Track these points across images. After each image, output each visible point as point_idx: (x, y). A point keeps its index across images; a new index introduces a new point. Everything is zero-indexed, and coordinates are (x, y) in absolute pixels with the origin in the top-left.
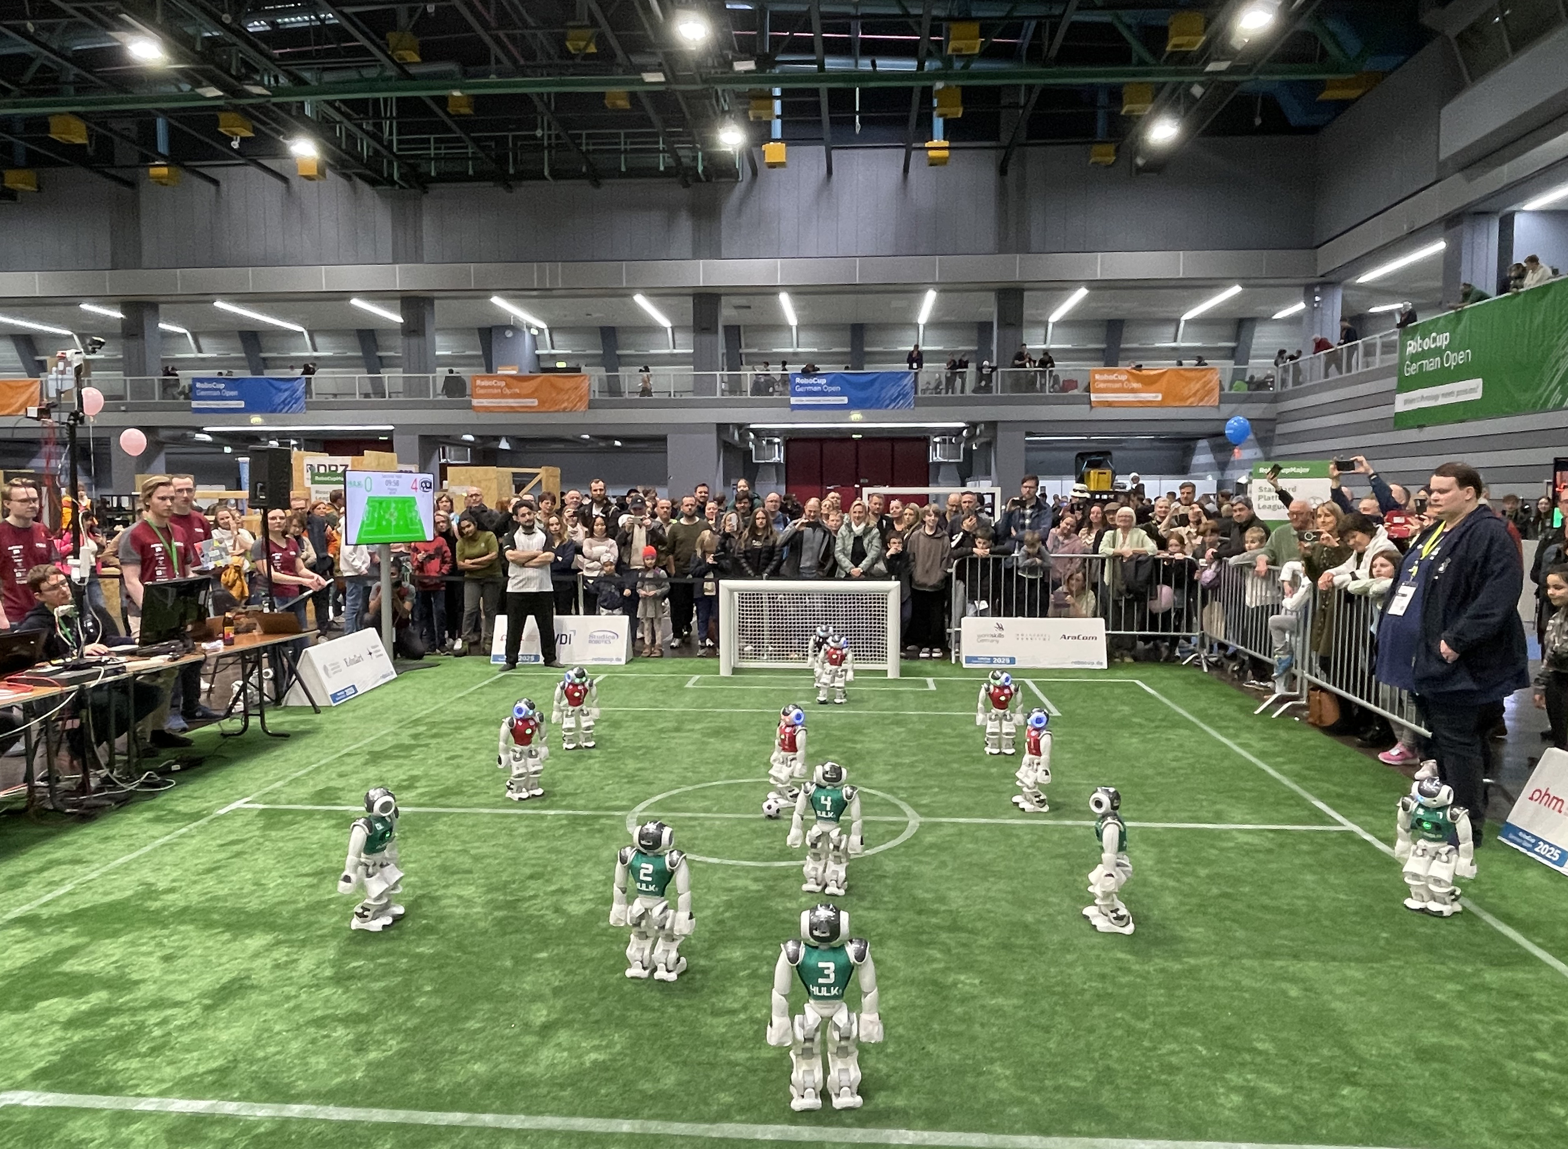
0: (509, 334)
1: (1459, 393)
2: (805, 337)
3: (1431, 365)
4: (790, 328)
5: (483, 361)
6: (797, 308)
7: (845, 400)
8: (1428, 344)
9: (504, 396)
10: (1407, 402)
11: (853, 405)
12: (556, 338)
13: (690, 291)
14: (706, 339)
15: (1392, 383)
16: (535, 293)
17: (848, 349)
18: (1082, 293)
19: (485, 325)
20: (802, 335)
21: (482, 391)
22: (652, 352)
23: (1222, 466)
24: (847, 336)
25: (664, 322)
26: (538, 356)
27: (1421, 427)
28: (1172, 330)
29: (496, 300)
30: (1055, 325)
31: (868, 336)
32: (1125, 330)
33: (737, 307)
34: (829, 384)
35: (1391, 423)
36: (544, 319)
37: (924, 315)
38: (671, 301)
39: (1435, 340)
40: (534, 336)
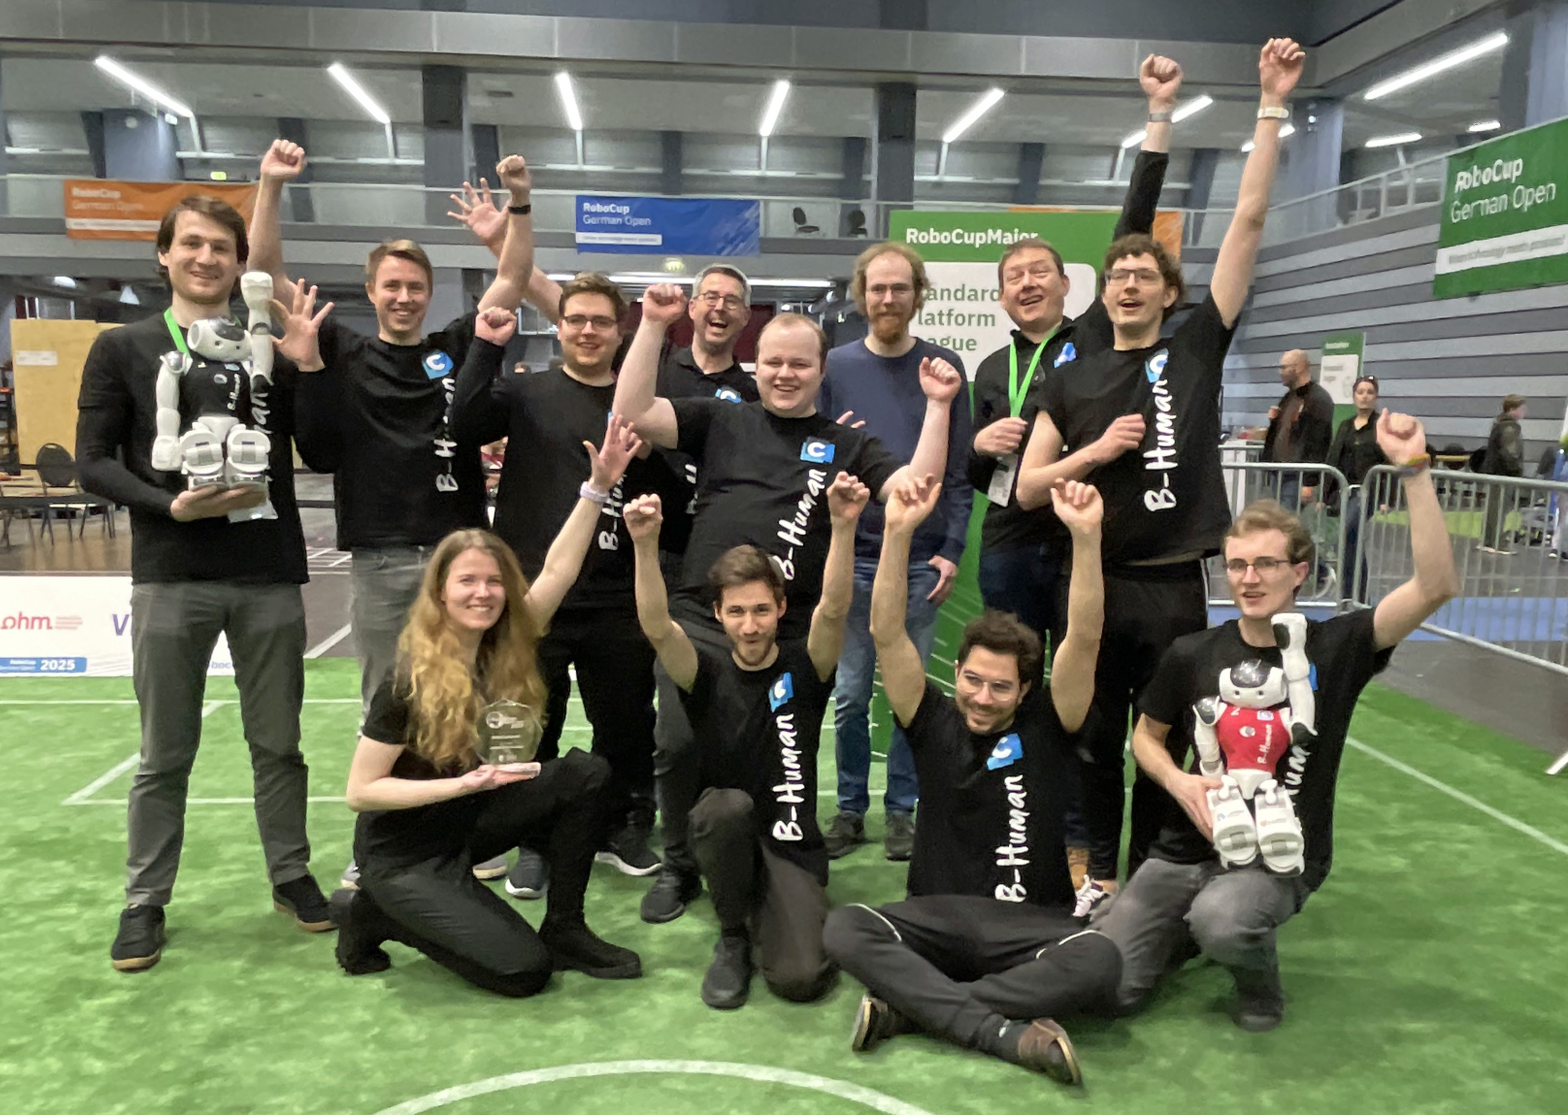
0: (132, 123)
1: (1535, 245)
2: (593, 148)
3: (1492, 206)
4: (571, 134)
5: (91, 166)
6: (585, 100)
7: (656, 240)
8: (1489, 176)
9: (120, 216)
10: (1452, 260)
11: (670, 247)
12: (209, 133)
13: (417, 60)
14: (445, 137)
15: (1432, 232)
16: (168, 52)
17: (658, 170)
18: (994, 96)
19: (91, 107)
20: (591, 145)
21: (82, 206)
22: (362, 160)
24: (656, 150)
25: (380, 114)
26: (181, 161)
27: (1474, 294)
28: (1106, 162)
29: (105, 64)
30: (951, 146)
31: (688, 151)
32: (1045, 161)
33: (494, 94)
34: (635, 214)
35: (1429, 289)
36: (187, 101)
37: (768, 125)
38: (390, 77)
39: (1499, 170)
40: (172, 127)
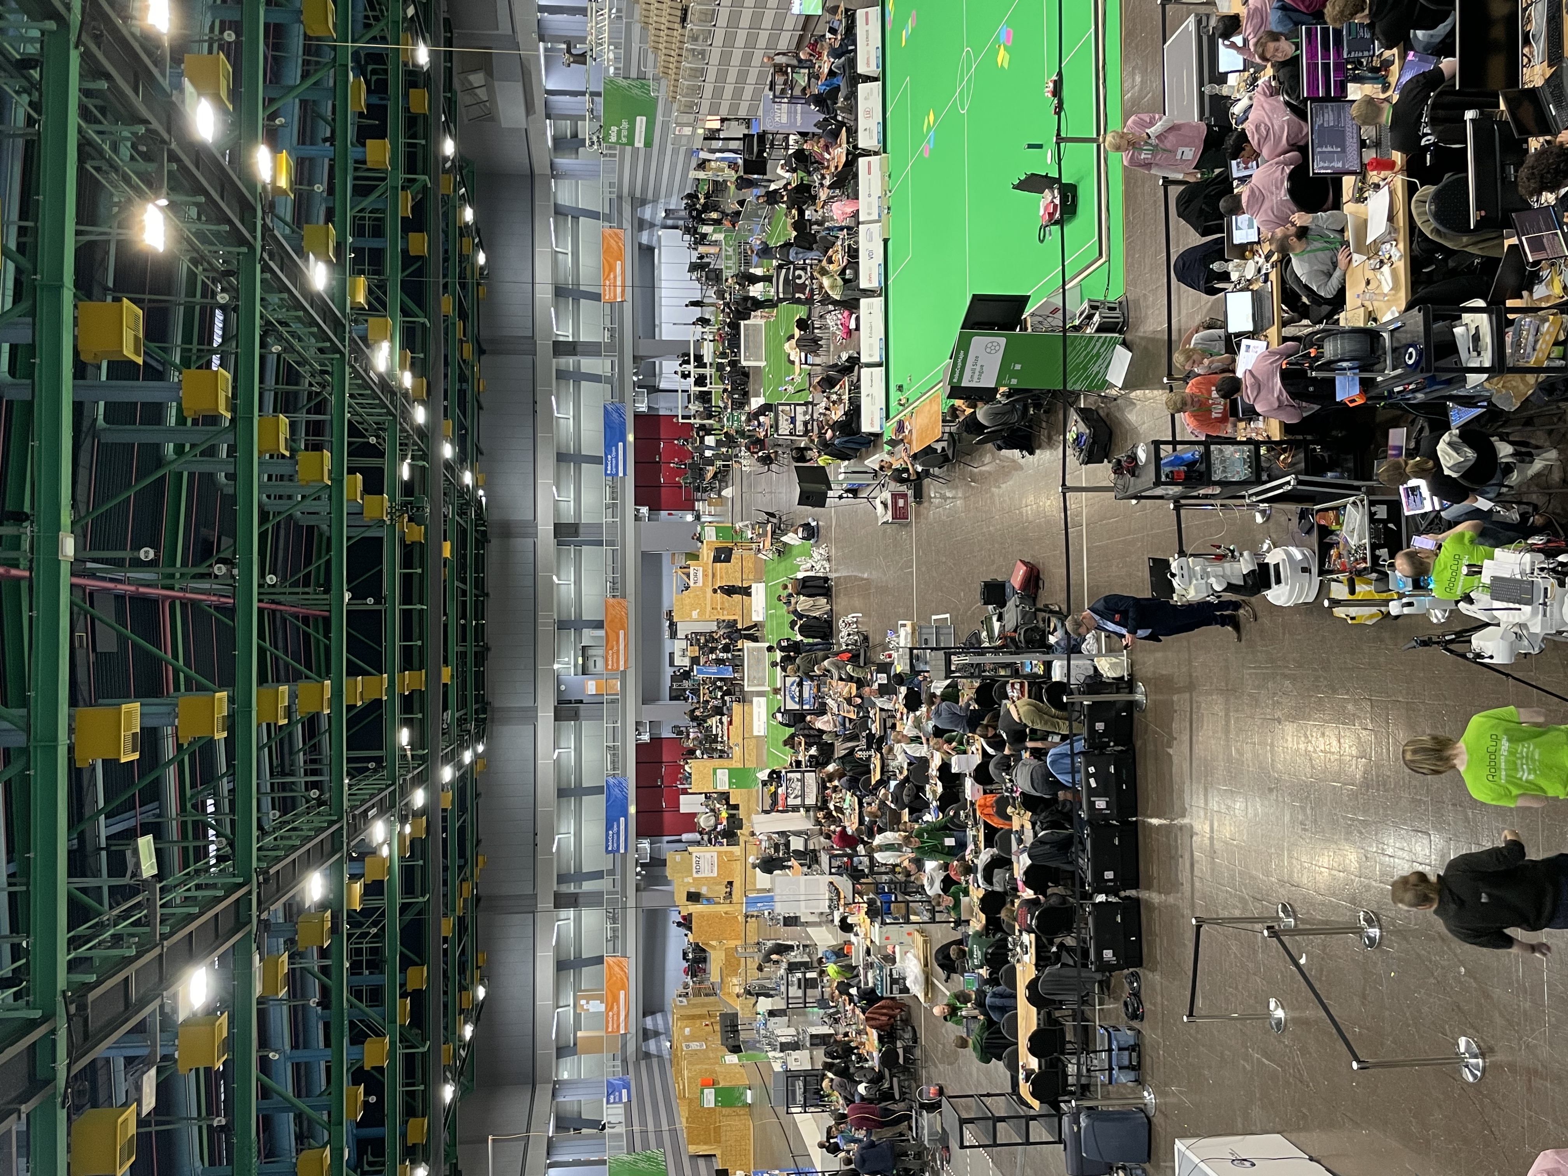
1: (641, 124)
3: (625, 134)
7: (621, 444)
9: (618, 650)
10: (639, 142)
11: (624, 440)
15: (628, 148)
21: (615, 665)
23: (652, 225)
28: (560, 256)
39: (613, 132)
